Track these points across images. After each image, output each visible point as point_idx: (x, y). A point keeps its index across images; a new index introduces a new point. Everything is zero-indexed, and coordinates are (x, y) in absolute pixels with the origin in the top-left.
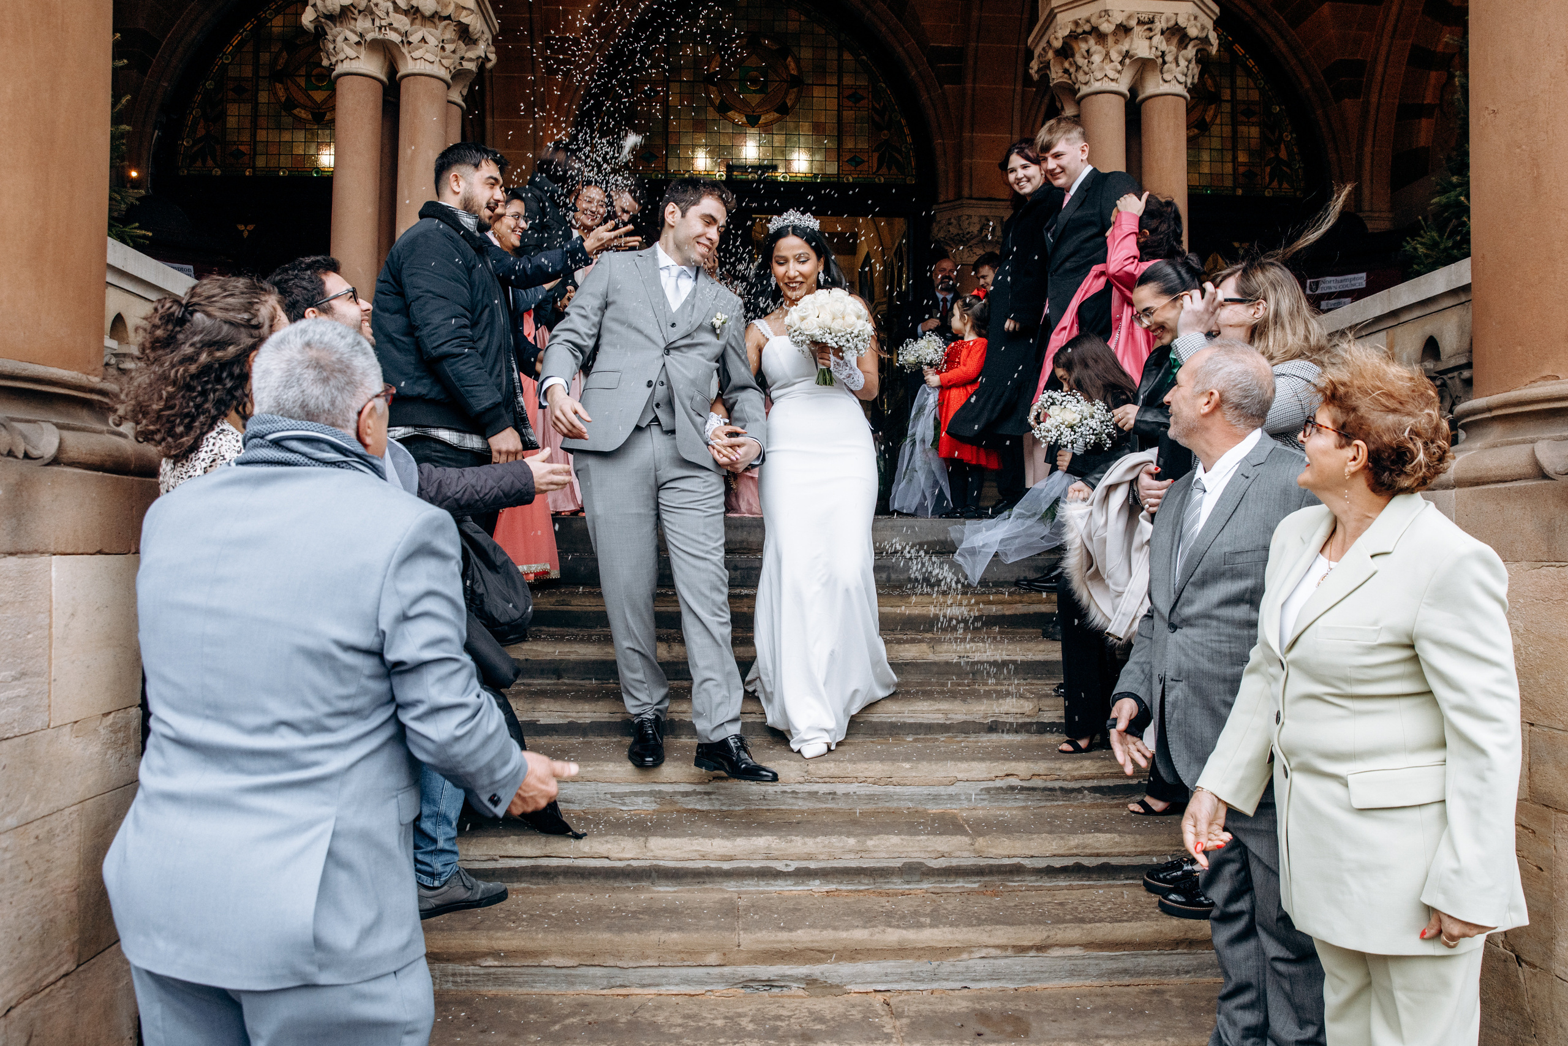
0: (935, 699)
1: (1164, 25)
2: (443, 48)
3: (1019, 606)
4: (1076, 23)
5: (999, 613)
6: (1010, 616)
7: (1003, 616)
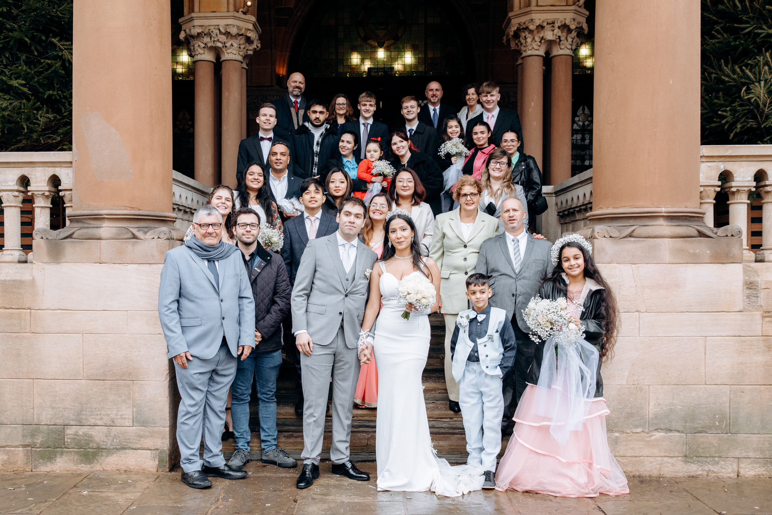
1: (559, 24)
2: (240, 47)
4: (519, 24)
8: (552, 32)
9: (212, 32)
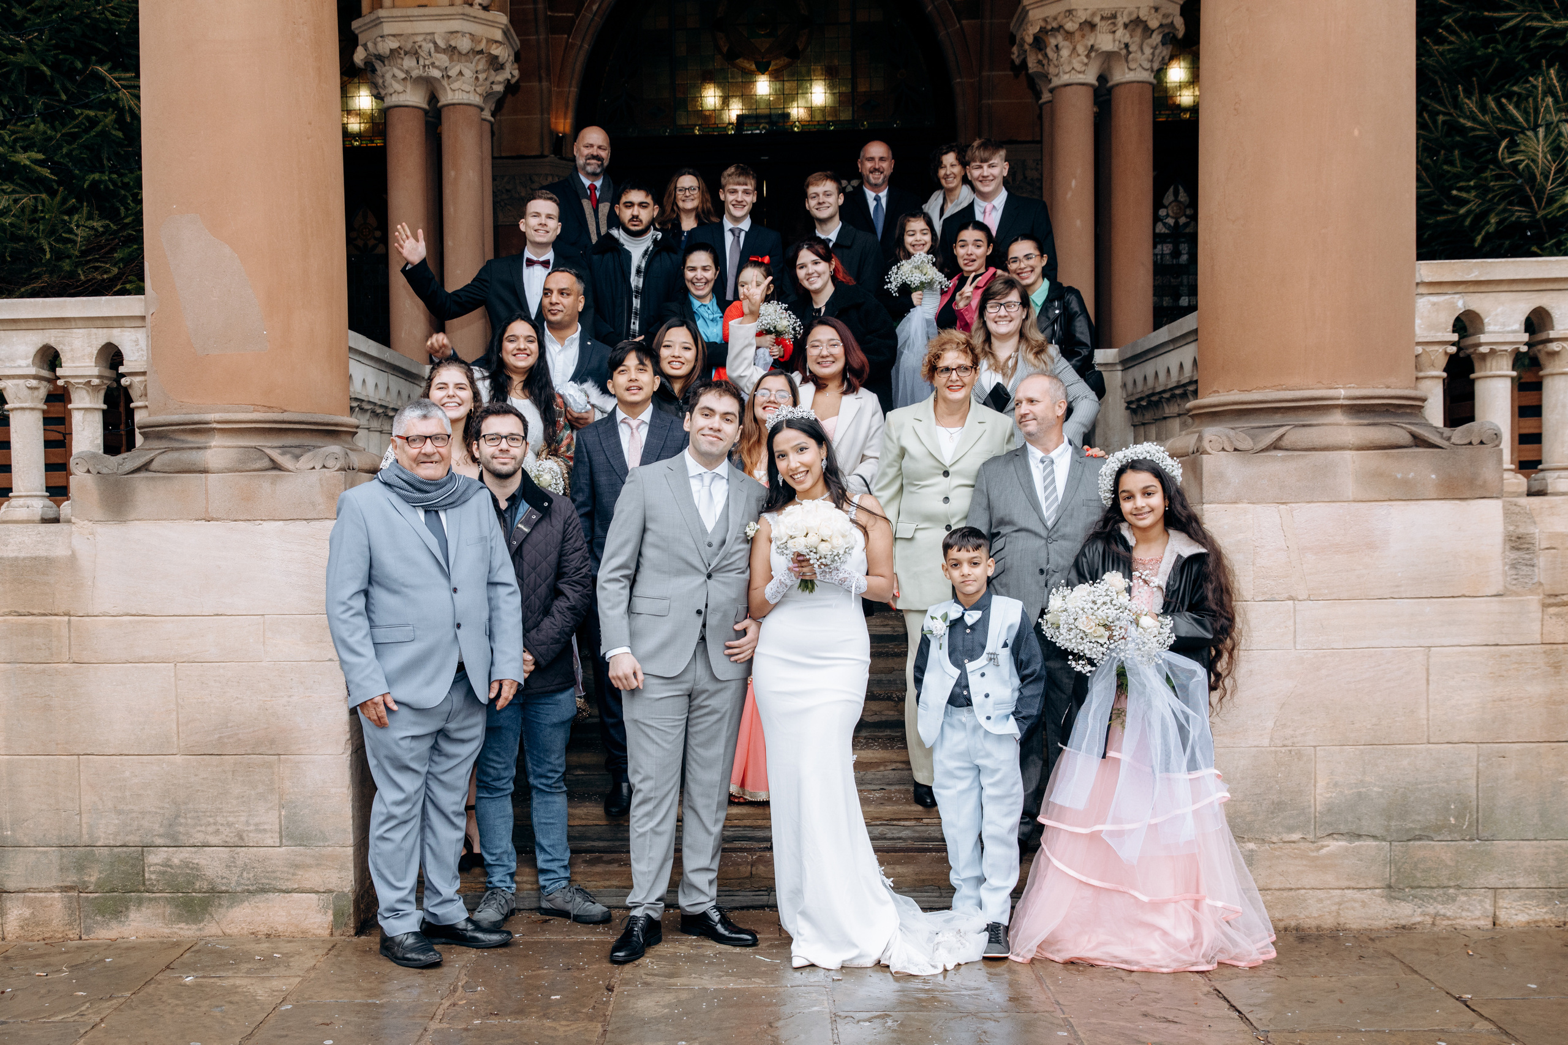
1: (1126, 20)
2: (477, 78)
4: (1045, 20)
8: (1110, 37)
9: (420, 47)
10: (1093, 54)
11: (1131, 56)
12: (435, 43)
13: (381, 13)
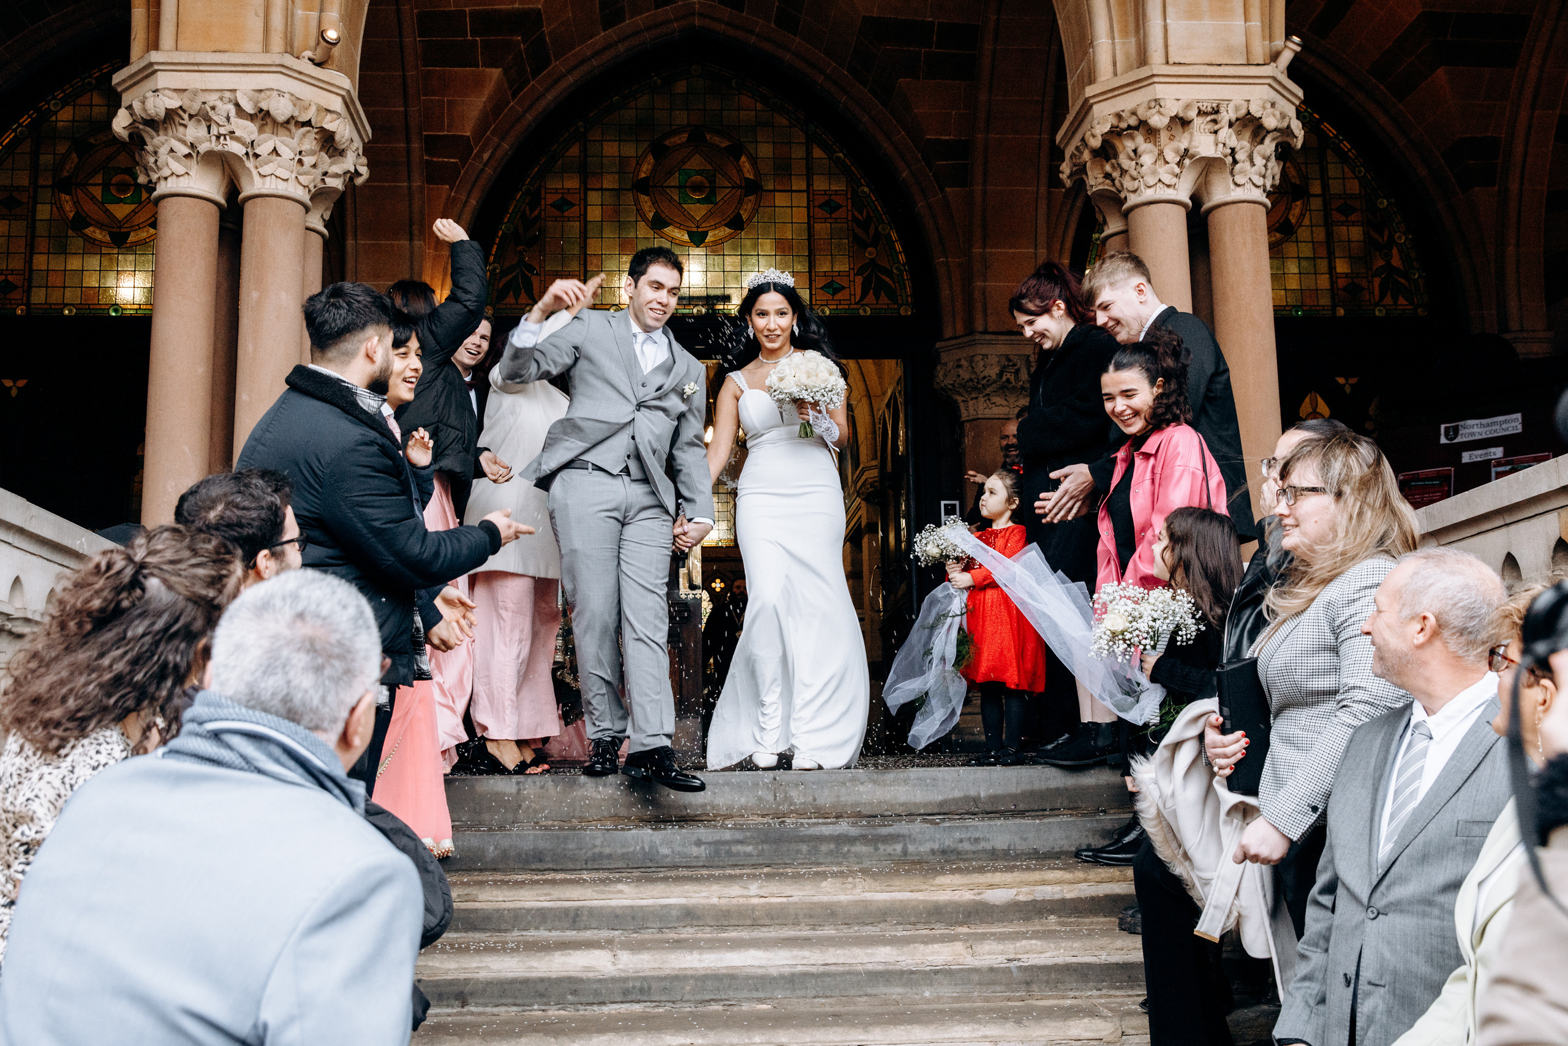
0: (978, 1022)
1: (1233, 116)
2: (300, 162)
3: (1084, 886)
4: (1119, 116)
5: (1057, 897)
6: (1072, 900)
7: (1063, 901)
8: (1212, 137)
9: (213, 108)
10: (1187, 162)
11: (1238, 167)
12: (237, 105)
13: (155, 56)
